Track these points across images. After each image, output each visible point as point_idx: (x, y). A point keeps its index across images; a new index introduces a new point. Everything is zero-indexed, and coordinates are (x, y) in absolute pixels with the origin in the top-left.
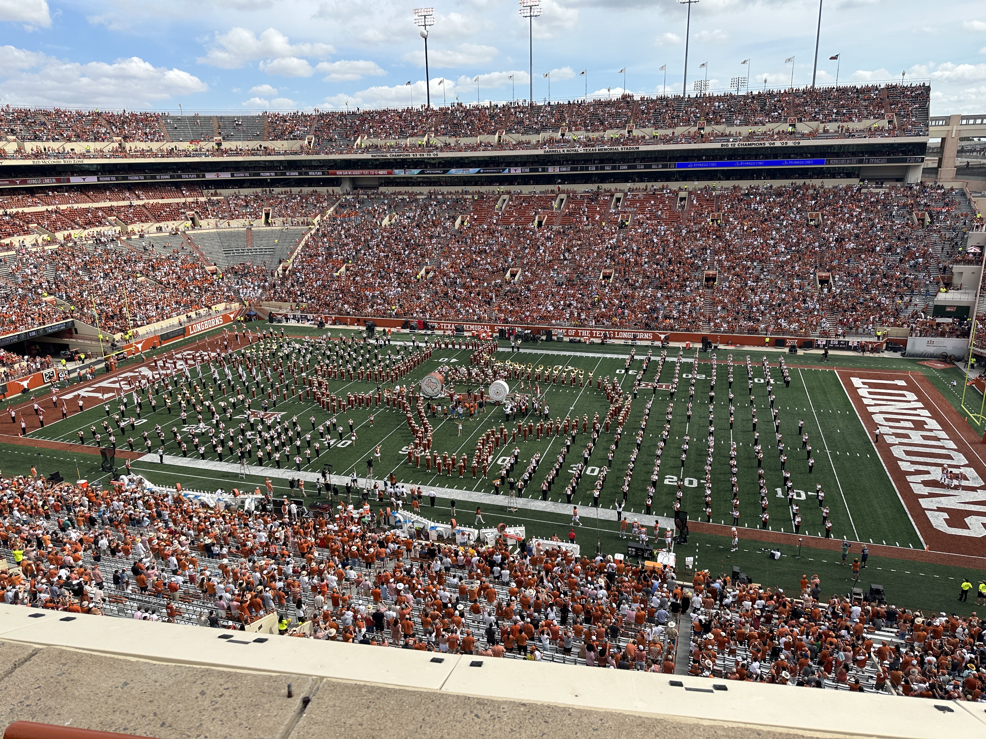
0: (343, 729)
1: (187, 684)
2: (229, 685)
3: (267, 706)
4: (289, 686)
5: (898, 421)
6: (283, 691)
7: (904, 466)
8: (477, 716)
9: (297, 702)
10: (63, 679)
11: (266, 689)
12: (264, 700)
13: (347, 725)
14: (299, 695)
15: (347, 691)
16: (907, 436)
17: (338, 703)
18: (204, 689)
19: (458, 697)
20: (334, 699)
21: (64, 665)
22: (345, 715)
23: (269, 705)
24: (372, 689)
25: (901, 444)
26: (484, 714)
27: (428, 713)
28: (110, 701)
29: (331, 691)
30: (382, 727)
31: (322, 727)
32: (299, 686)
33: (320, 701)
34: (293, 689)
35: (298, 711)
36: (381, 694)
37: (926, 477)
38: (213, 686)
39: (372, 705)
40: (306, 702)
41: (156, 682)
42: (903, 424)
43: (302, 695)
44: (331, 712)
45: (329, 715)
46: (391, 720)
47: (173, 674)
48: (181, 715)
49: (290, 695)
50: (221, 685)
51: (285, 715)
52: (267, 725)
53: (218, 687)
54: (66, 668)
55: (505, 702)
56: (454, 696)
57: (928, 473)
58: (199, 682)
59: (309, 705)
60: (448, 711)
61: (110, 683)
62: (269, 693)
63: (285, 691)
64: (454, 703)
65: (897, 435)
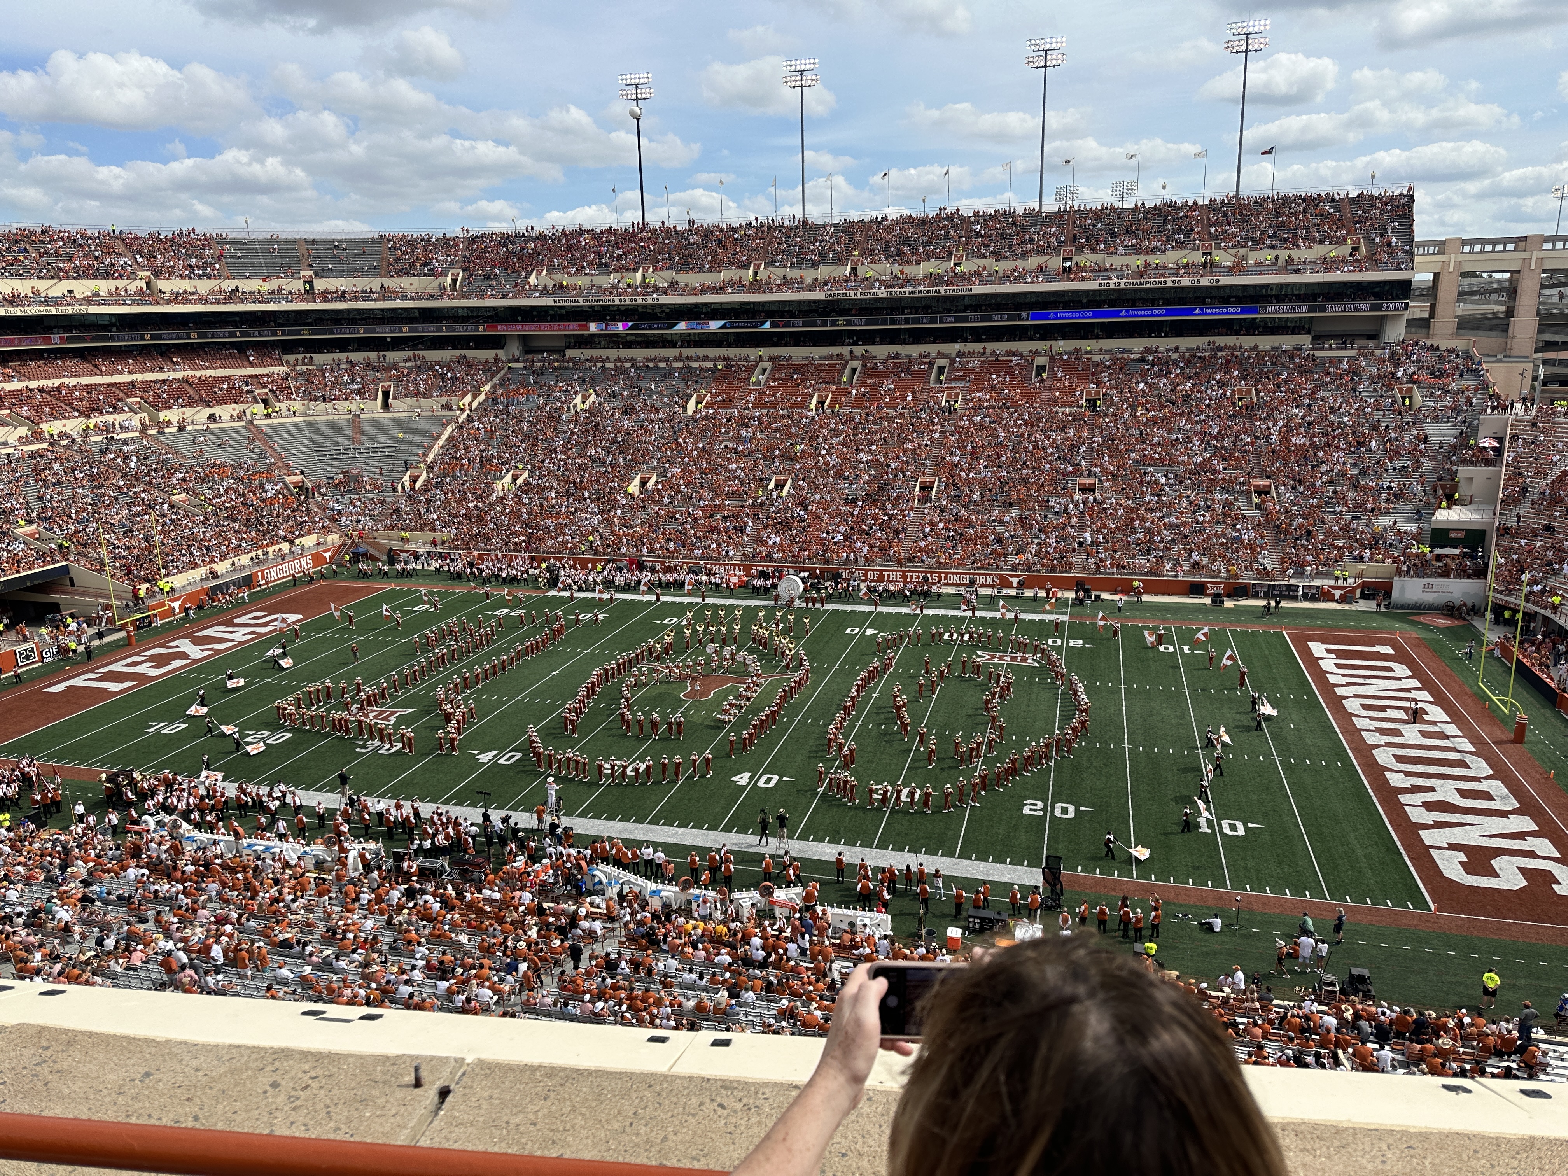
0: (505, 1131)
1: (250, 1073)
2: (319, 1072)
3: (381, 1101)
4: (417, 1069)
5: (1383, 708)
6: (407, 1079)
7: (1396, 780)
8: (721, 1106)
9: (430, 1093)
10: (44, 1070)
11: (379, 1076)
12: (375, 1093)
13: (512, 1126)
14: (432, 1083)
15: (511, 1075)
16: (1397, 733)
17: (496, 1093)
18: (278, 1079)
19: (691, 1078)
20: (490, 1088)
21: (46, 1049)
22: (508, 1111)
23: (384, 1100)
24: (552, 1072)
25: (1388, 745)
26: (731, 1103)
27: (643, 1104)
28: (121, 1100)
29: (486, 1075)
30: (568, 1126)
31: (470, 1130)
32: (434, 1070)
33: (467, 1091)
34: (424, 1074)
35: (432, 1108)
36: (567, 1078)
37: (1429, 797)
38: (293, 1073)
39: (552, 1095)
40: (444, 1093)
41: (197, 1070)
42: (1390, 714)
43: (439, 1084)
44: (485, 1107)
45: (482, 1112)
46: (583, 1115)
47: (226, 1057)
48: (239, 1119)
49: (418, 1084)
50: (305, 1072)
51: (409, 1114)
52: (381, 1130)
53: (300, 1075)
54: (48, 1053)
55: (766, 1084)
56: (684, 1078)
57: (1432, 789)
58: (270, 1068)
59: (450, 1098)
60: (675, 1099)
61: (122, 1074)
62: (385, 1082)
63: (410, 1078)
64: (685, 1088)
65: (1383, 731)
